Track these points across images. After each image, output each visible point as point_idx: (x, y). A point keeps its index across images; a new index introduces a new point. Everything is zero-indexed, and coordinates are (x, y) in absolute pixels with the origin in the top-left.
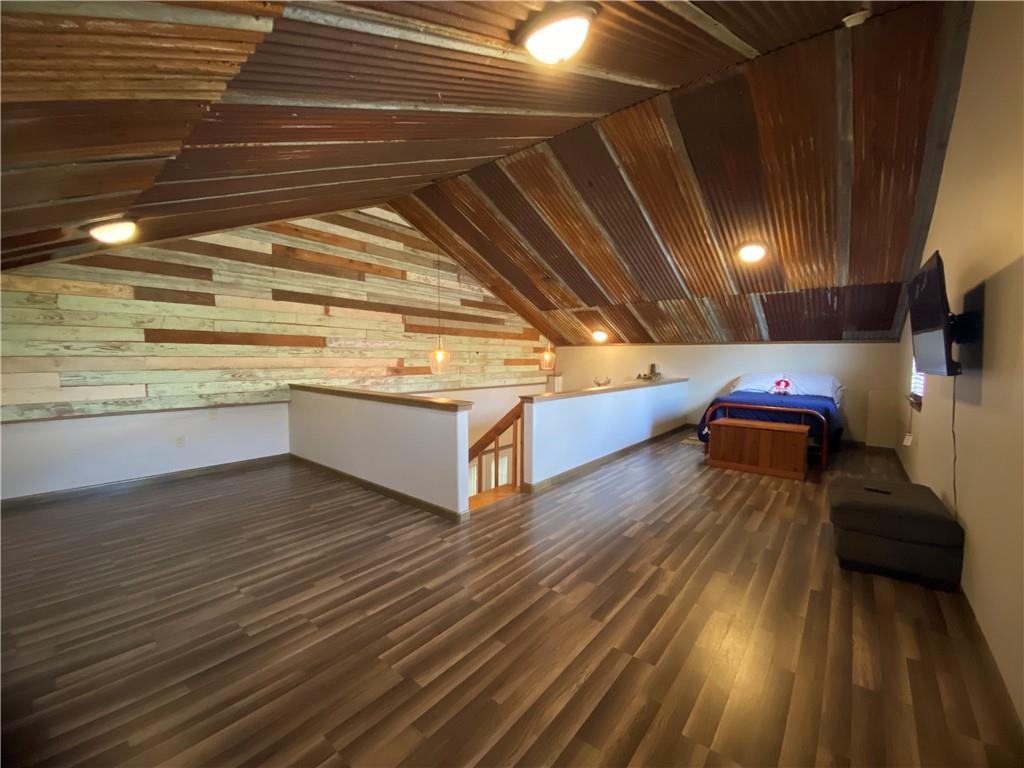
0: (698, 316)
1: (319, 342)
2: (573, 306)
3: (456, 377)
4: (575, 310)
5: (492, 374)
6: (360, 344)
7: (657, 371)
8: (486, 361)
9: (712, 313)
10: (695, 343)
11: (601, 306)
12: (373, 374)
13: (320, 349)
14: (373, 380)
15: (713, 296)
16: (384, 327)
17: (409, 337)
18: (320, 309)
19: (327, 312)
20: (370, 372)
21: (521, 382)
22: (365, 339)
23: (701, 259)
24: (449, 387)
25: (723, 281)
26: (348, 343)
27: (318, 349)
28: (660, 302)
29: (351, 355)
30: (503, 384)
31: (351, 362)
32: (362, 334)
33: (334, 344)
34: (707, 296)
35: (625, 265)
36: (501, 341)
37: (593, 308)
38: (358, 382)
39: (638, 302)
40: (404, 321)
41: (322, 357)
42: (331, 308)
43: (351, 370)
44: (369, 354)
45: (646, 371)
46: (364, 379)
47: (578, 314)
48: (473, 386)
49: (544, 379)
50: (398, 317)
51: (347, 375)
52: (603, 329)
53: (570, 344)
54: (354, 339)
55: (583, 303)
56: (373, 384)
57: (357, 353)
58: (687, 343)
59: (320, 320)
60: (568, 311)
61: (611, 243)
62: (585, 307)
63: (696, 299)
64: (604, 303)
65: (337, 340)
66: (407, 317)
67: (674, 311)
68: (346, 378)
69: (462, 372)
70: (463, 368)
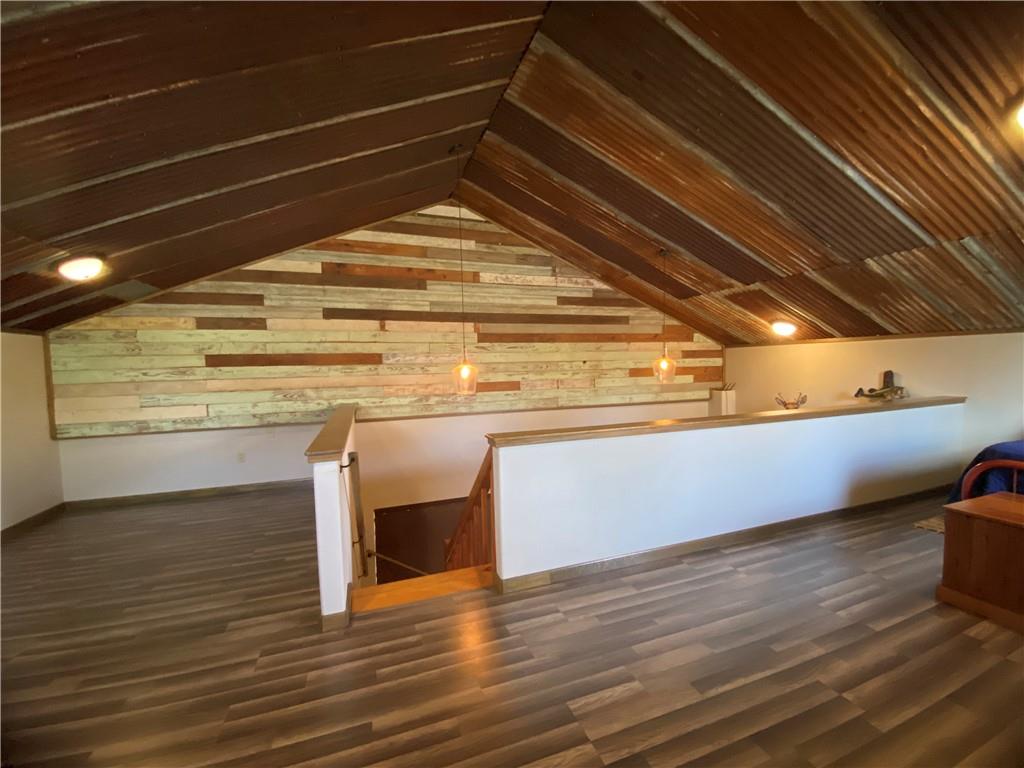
0: (967, 279)
1: (375, 359)
2: (720, 287)
3: (550, 394)
4: (726, 292)
5: (609, 389)
6: (421, 359)
7: (897, 382)
8: (597, 372)
9: (995, 268)
10: (977, 331)
11: (764, 281)
12: (437, 392)
13: (375, 366)
14: (437, 399)
15: (985, 234)
16: (451, 338)
17: (483, 348)
18: (375, 324)
19: (383, 328)
20: (436, 389)
21: (659, 399)
22: (428, 354)
23: (925, 156)
24: (540, 405)
25: (997, 195)
26: (408, 358)
27: (372, 367)
28: (869, 261)
29: (411, 371)
30: (627, 401)
31: (412, 379)
32: (425, 348)
33: (392, 361)
34: (970, 234)
35: (769, 204)
36: (624, 345)
37: (752, 287)
38: (420, 400)
39: (825, 266)
40: (476, 330)
41: (378, 374)
42: (387, 322)
43: (412, 388)
44: (432, 370)
45: (875, 383)
46: (427, 397)
47: (734, 298)
48: (577, 403)
49: (705, 394)
50: (470, 326)
51: (406, 393)
52: (783, 316)
53: (744, 344)
54: (415, 354)
55: (733, 281)
56: (438, 403)
57: (417, 369)
58: (959, 332)
59: (375, 336)
60: (717, 294)
61: (727, 172)
62: (739, 287)
63: (946, 244)
64: (766, 276)
65: (394, 356)
66: (481, 325)
67: (906, 273)
68: (406, 397)
69: (561, 386)
70: (562, 381)
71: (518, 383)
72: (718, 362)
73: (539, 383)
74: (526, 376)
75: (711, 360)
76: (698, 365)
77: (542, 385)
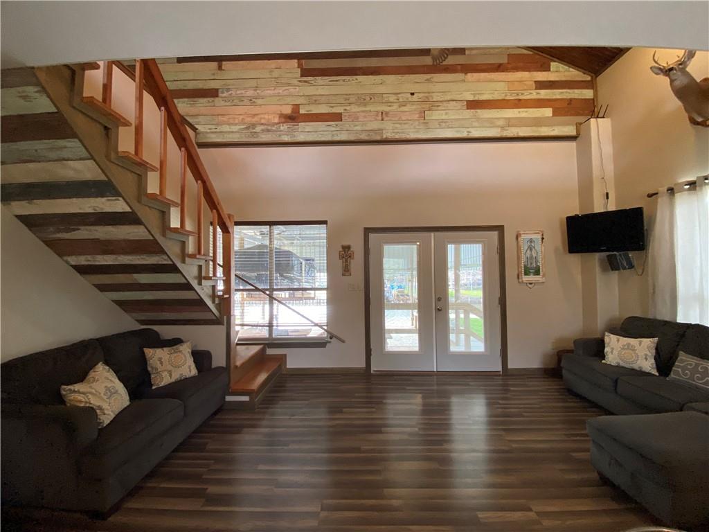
1: (213, 93)
3: (375, 125)
5: (443, 121)
6: (250, 93)
8: (429, 104)
12: (263, 121)
13: (212, 99)
14: (262, 127)
16: (276, 73)
17: (306, 82)
18: (215, 64)
19: (220, 68)
20: (261, 118)
22: (256, 88)
26: (238, 92)
29: (241, 103)
30: (465, 135)
31: (240, 110)
32: (253, 83)
33: (225, 94)
38: (247, 128)
40: (300, 66)
41: (214, 106)
42: (224, 63)
43: (241, 117)
44: (259, 102)
46: (254, 125)
49: (570, 131)
50: (295, 62)
51: (237, 121)
54: (245, 88)
56: (263, 131)
57: (246, 102)
59: (214, 74)
65: (228, 90)
66: (303, 61)
68: (236, 124)
69: (386, 119)
70: (387, 113)
71: (341, 114)
72: (588, 94)
73: (363, 114)
74: (348, 108)
75: (576, 91)
76: (558, 97)
77: (365, 117)
